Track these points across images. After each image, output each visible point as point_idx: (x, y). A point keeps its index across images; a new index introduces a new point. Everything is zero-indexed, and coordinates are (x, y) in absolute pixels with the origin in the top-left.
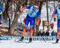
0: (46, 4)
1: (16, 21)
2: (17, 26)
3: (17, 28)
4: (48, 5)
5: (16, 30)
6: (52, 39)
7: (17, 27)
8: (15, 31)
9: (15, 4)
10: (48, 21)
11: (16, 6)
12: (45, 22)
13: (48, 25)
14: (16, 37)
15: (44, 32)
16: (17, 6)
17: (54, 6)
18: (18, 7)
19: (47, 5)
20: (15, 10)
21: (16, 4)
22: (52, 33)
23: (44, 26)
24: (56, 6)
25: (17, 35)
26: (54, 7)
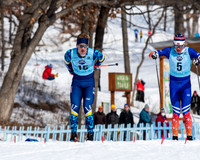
0: (119, 15)
1: (16, 74)
2: (19, 91)
3: (22, 99)
4: (128, 17)
5: (16, 105)
6: (141, 134)
7: (22, 94)
8: (15, 110)
9: (14, 18)
10: (127, 72)
11: (17, 23)
12: (118, 78)
13: (127, 87)
14: (18, 129)
15: (113, 113)
16: (21, 22)
17: (149, 23)
18: (22, 28)
19: (123, 19)
20: (13, 37)
21: (18, 17)
22: (141, 115)
23: (113, 90)
24: (154, 20)
25: (21, 121)
26: (147, 26)
